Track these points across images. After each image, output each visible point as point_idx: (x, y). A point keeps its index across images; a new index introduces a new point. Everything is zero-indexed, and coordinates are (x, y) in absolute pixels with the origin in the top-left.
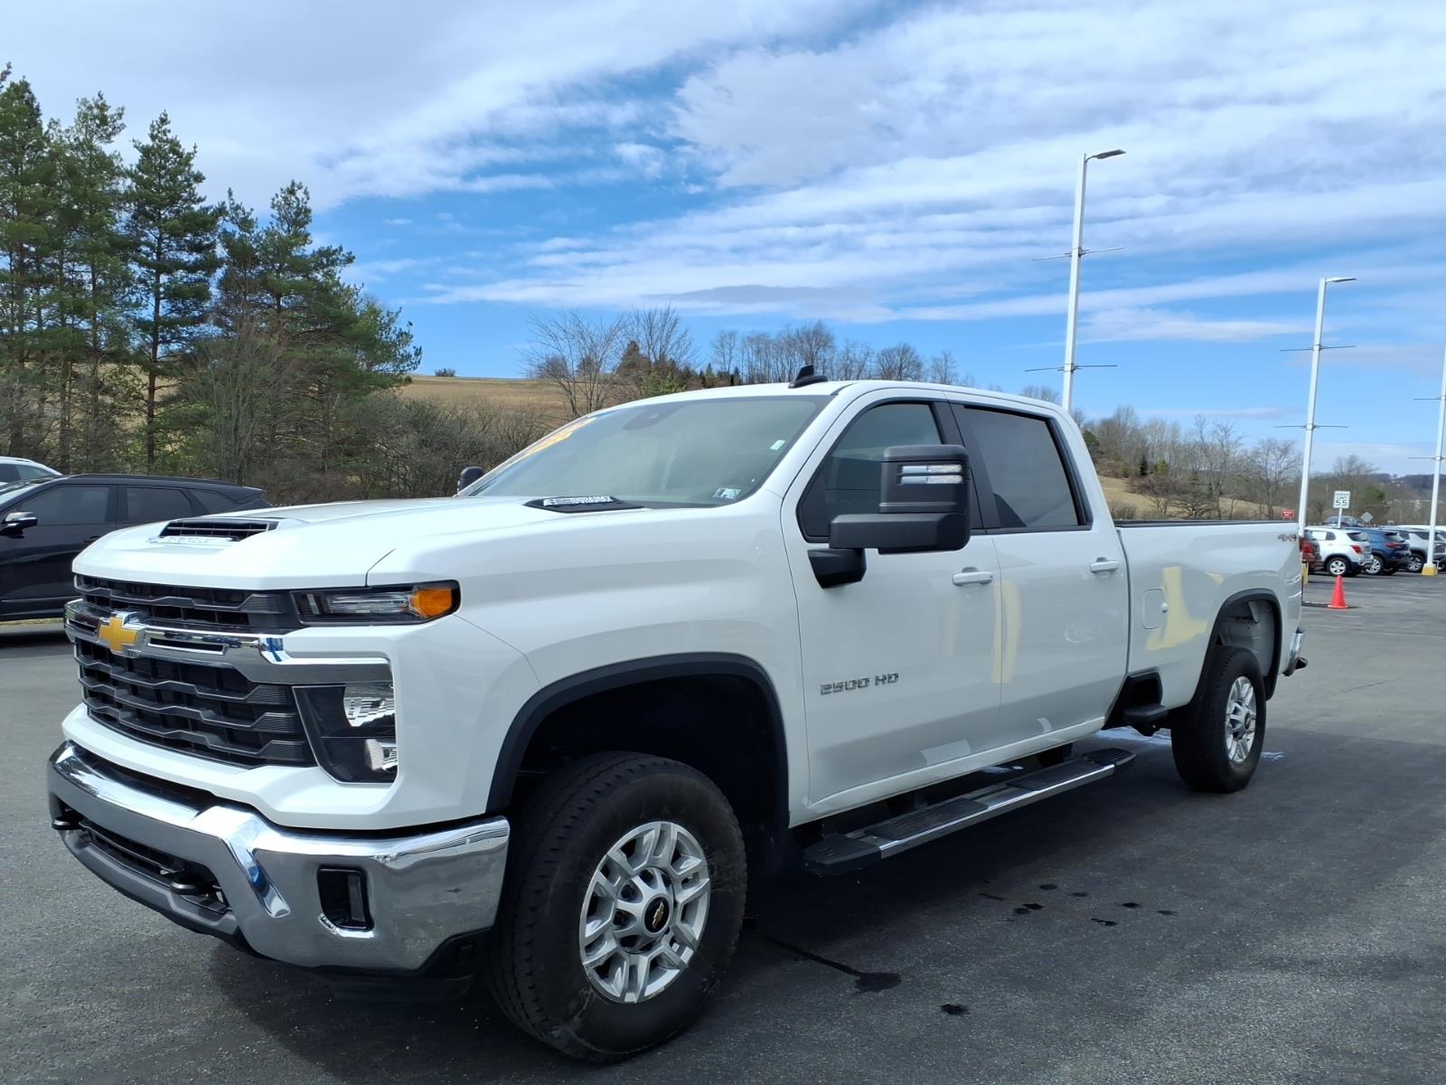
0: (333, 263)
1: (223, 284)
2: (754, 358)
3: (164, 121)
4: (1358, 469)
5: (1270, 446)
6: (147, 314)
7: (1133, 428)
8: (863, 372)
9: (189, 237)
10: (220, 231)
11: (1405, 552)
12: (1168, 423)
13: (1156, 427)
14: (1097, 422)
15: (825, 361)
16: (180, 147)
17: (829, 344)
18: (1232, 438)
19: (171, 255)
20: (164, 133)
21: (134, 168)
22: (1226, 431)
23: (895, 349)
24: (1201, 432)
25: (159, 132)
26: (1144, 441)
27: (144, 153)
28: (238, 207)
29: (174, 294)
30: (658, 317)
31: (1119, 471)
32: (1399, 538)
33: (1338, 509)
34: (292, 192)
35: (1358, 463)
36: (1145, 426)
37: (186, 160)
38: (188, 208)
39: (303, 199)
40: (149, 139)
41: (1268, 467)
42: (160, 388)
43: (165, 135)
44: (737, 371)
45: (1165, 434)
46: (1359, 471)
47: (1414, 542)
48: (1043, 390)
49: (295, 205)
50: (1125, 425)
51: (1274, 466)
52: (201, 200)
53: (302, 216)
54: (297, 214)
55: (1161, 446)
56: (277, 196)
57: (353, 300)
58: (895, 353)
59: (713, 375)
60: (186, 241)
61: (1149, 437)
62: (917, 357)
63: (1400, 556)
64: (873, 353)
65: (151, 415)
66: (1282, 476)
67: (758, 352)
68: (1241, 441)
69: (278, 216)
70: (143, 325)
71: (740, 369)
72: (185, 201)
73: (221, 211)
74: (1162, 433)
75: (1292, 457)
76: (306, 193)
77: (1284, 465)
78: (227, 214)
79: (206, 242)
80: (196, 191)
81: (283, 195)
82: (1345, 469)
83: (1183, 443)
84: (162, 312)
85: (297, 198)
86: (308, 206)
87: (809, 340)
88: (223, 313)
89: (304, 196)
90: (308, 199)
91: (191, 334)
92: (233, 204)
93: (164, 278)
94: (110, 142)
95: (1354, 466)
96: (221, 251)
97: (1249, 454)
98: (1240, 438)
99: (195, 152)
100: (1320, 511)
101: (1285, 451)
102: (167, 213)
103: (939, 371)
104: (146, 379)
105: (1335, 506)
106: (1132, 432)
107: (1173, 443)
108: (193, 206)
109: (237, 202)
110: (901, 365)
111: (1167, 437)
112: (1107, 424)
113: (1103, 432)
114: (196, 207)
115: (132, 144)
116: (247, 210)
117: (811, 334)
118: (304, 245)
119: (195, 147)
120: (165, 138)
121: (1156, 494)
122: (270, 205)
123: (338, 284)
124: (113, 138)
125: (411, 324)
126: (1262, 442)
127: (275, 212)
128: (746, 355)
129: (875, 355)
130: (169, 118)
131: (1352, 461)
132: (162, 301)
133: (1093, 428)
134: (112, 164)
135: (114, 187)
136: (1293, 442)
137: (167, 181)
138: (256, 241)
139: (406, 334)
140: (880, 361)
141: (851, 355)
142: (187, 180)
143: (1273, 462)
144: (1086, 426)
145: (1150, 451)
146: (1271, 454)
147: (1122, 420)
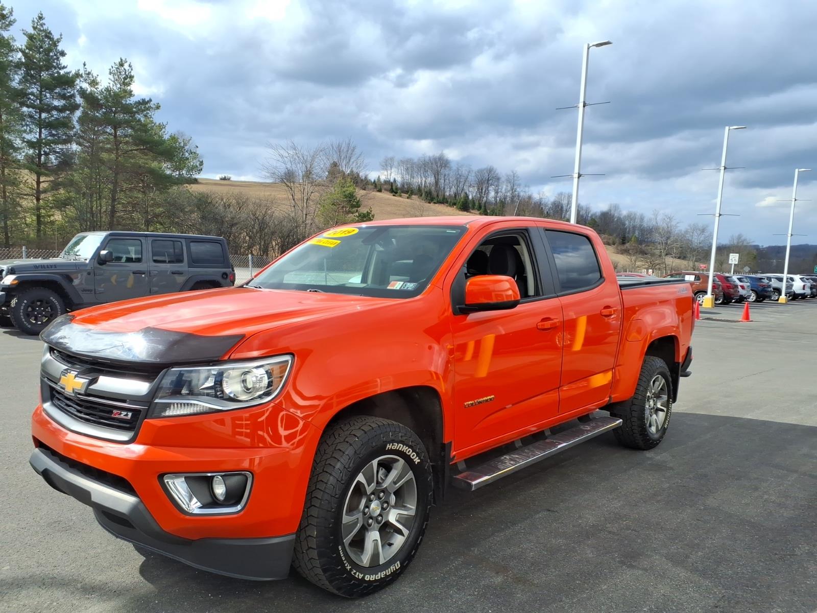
0: (148, 109)
1: (81, 120)
2: (405, 173)
3: (41, 18)
4: (743, 242)
5: (695, 228)
6: (33, 137)
7: (618, 217)
8: (467, 182)
9: (57, 90)
10: (78, 87)
11: (769, 289)
12: (638, 214)
13: (630, 217)
15: (445, 176)
16: (51, 34)
17: (448, 165)
18: (673, 223)
19: (47, 101)
20: (42, 25)
21: (24, 47)
22: (670, 218)
23: (485, 169)
24: (656, 219)
25: (38, 25)
26: (624, 224)
27: (29, 38)
28: (89, 74)
29: (49, 125)
30: (344, 145)
31: (611, 240)
32: (766, 281)
33: (732, 264)
34: (121, 65)
35: (743, 238)
36: (625, 216)
37: (55, 44)
38: (58, 73)
39: (128, 70)
40: (32, 29)
41: (693, 240)
42: (43, 182)
43: (42, 27)
44: (395, 181)
45: (636, 220)
46: (743, 244)
47: (774, 283)
48: (569, 194)
49: (124, 73)
50: (614, 215)
51: (696, 240)
52: (64, 67)
53: (128, 80)
54: (125, 79)
55: (634, 227)
56: (112, 67)
57: (162, 132)
58: (485, 171)
59: (381, 182)
60: (56, 93)
61: (627, 222)
62: (497, 174)
63: (767, 292)
64: (472, 171)
65: (38, 199)
66: (701, 245)
67: (407, 169)
68: (678, 225)
69: (113, 79)
70: (31, 144)
71: (397, 179)
72: (55, 68)
73: (78, 75)
74: (635, 220)
75: (707, 234)
76: (130, 66)
77: (702, 239)
78: (82, 77)
79: (69, 94)
80: (61, 62)
81: (116, 67)
82: (735, 242)
83: (646, 226)
84: (43, 136)
85: (125, 69)
86: (132, 74)
87: (436, 163)
88: (82, 137)
89: (129, 68)
90: (132, 70)
91: (62, 149)
92: (86, 71)
93: (44, 115)
94: (8, 30)
95: (740, 240)
96: (79, 100)
97: (683, 232)
98: (678, 223)
99: (61, 38)
100: (721, 265)
101: (703, 231)
102: (45, 75)
103: (510, 182)
104: (35, 177)
105: (730, 262)
106: (617, 220)
107: (641, 226)
108: (60, 71)
109: (89, 70)
110: (488, 178)
111: (637, 222)
112: (604, 214)
113: (601, 219)
114: (62, 72)
115: (22, 32)
116: (95, 75)
117: (438, 160)
118: (130, 97)
119: (61, 35)
120: (42, 29)
121: (630, 254)
122: (108, 73)
123: (152, 122)
124: (9, 29)
125: (197, 147)
126: (690, 225)
127: (111, 77)
128: (400, 170)
129: (474, 172)
130: (44, 16)
131: (740, 237)
132: (43, 130)
133: (596, 217)
134: (9, 44)
135: (10, 59)
136: (707, 226)
137: (43, 56)
138: (101, 94)
139: (194, 153)
140: (476, 176)
141: (460, 172)
142: (55, 55)
143: (696, 237)
144: (592, 216)
145: (628, 230)
146: (695, 233)
147: (613, 212)
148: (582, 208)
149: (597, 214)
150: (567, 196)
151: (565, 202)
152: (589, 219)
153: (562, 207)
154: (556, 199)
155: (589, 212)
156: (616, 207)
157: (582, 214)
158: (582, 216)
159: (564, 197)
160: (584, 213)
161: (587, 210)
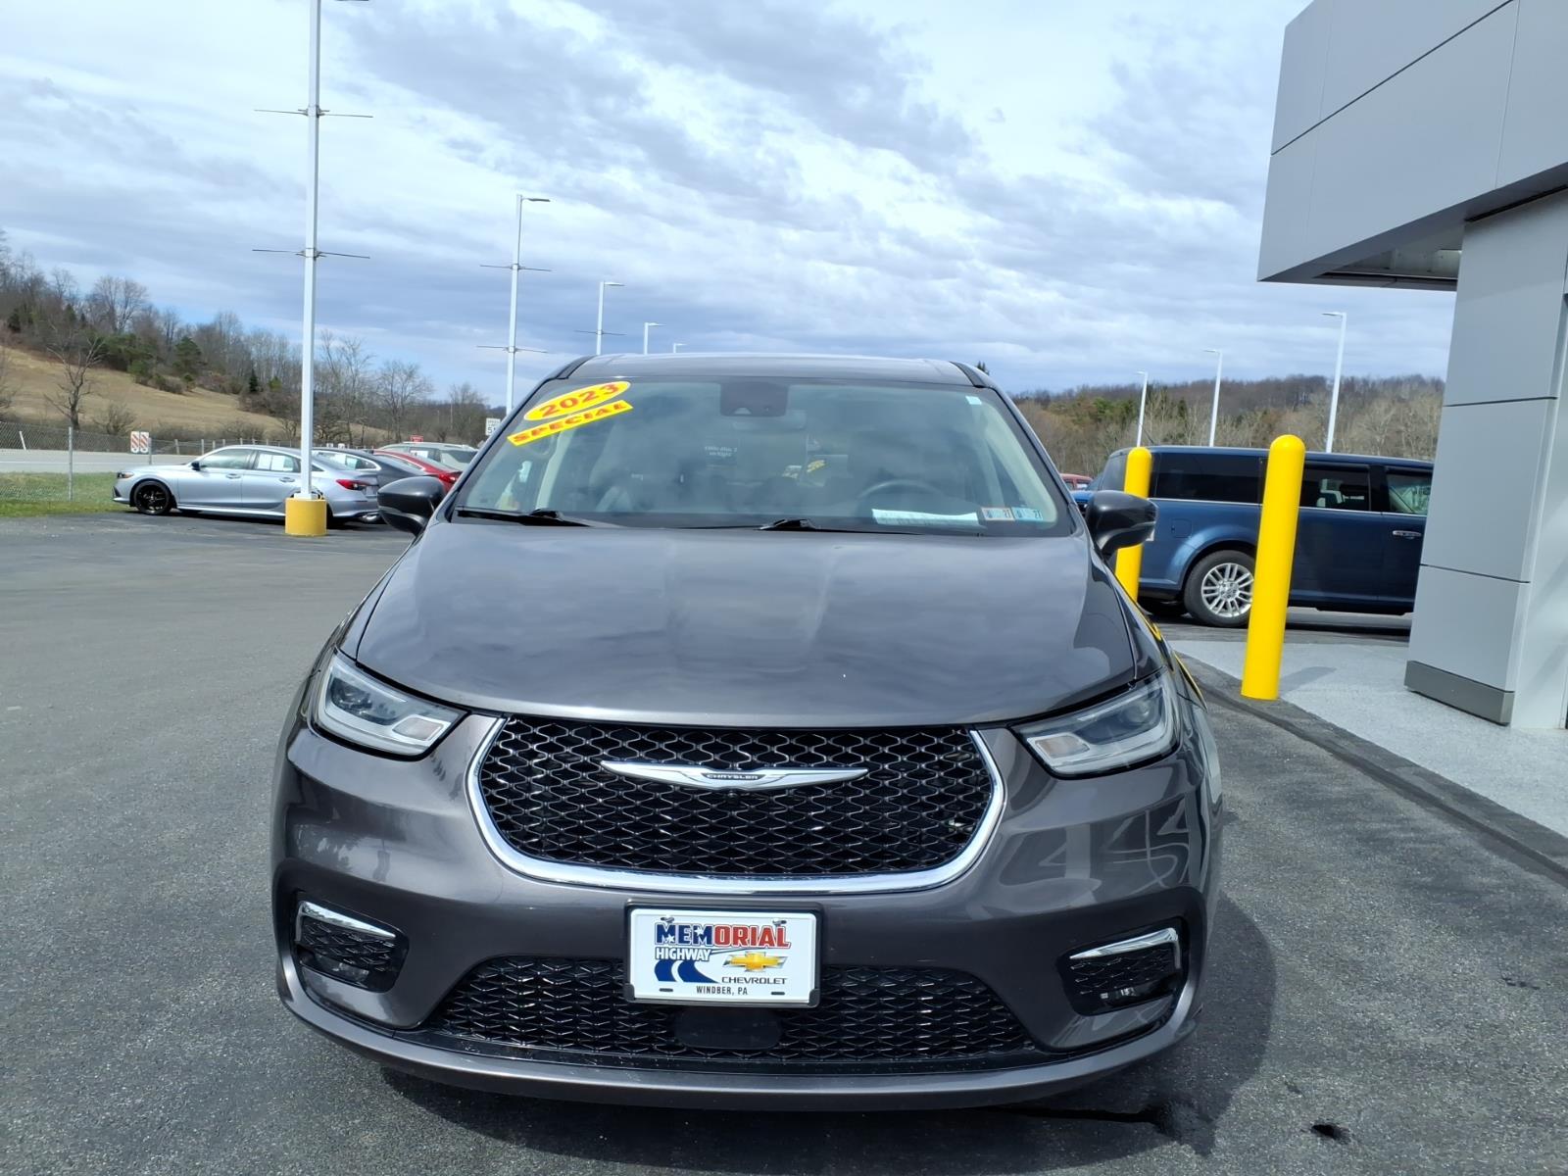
7: (236, 339)
12: (275, 334)
13: (260, 338)
14: (194, 328)
18: (359, 357)
22: (355, 348)
31: (225, 385)
35: (471, 391)
36: (249, 337)
41: (395, 390)
45: (271, 347)
48: (126, 283)
50: (227, 334)
51: (399, 390)
55: (269, 361)
61: (254, 350)
66: (408, 400)
75: (417, 381)
77: (409, 388)
82: (460, 397)
83: (291, 359)
101: (410, 375)
106: (234, 343)
107: (281, 358)
111: (275, 352)
112: (207, 332)
113: (202, 340)
133: (189, 334)
136: (417, 367)
143: (398, 385)
144: (181, 330)
145: (256, 365)
146: (397, 378)
147: (225, 328)
148: (157, 313)
149: (192, 330)
150: (122, 288)
151: (119, 299)
152: (175, 338)
153: (112, 309)
154: (100, 291)
155: (174, 324)
156: (232, 321)
157: (159, 327)
158: (159, 331)
159: (116, 288)
160: (162, 325)
161: (170, 318)
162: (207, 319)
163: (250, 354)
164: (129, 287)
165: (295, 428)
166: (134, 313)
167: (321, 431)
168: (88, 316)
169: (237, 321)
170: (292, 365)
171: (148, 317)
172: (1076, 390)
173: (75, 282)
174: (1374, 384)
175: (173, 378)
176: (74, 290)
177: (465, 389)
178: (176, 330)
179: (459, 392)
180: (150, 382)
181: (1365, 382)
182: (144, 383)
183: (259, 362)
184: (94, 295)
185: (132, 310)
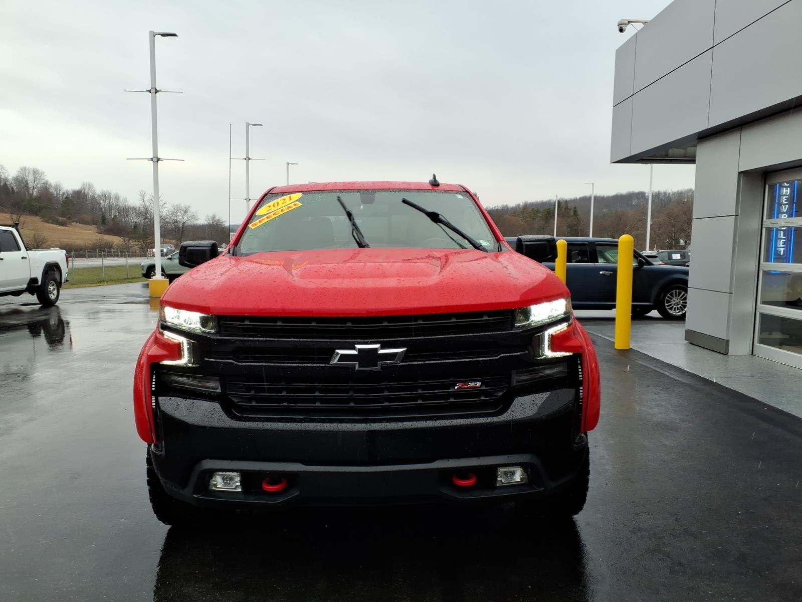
5: (178, 209)
7: (92, 196)
12: (113, 194)
13: (105, 196)
14: (71, 192)
31: (90, 221)
36: (99, 195)
41: (178, 219)
45: (112, 201)
48: (34, 170)
50: (88, 194)
51: (181, 219)
55: (110, 207)
61: (102, 202)
74: (110, 200)
75: (189, 214)
77: (185, 219)
83: (122, 206)
98: (164, 204)
101: (186, 212)
106: (92, 199)
107: (117, 205)
111: (113, 202)
112: (77, 193)
113: (74, 198)
133: (68, 195)
136: (189, 207)
143: (180, 217)
144: (64, 193)
145: (104, 210)
146: (179, 213)
147: (87, 191)
148: (50, 185)
149: (69, 193)
150: (31, 173)
151: (30, 178)
152: (61, 198)
153: (27, 184)
154: (20, 175)
155: (60, 190)
156: (90, 186)
157: (52, 192)
158: (51, 194)
159: (28, 173)
160: (54, 191)
161: (57, 188)
162: (77, 187)
163: (100, 204)
164: (35, 172)
165: (129, 241)
166: (39, 186)
167: (142, 242)
168: (15, 188)
169: (92, 187)
170: (122, 209)
171: (46, 187)
172: (521, 204)
173: (6, 170)
174: (669, 194)
175: (63, 218)
176: (6, 175)
177: (214, 217)
178: (61, 193)
179: (211, 220)
180: (50, 221)
181: (665, 193)
182: (47, 222)
183: (105, 208)
184: (17, 177)
185: (38, 184)
